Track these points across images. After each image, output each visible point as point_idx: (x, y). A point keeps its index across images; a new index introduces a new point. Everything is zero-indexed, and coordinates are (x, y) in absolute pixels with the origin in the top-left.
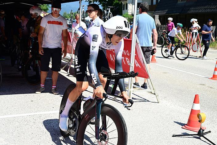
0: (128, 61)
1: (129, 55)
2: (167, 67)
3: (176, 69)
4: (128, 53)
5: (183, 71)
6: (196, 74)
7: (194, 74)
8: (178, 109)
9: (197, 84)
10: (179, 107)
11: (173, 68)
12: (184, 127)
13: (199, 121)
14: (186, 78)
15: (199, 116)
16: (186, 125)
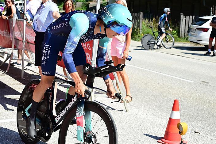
0: (88, 56)
1: (90, 49)
2: (135, 67)
3: (147, 70)
4: (90, 47)
5: (156, 72)
6: (172, 76)
7: (169, 76)
8: (151, 119)
9: (174, 89)
10: (152, 117)
11: (142, 69)
12: (159, 141)
13: (180, 133)
14: (161, 80)
15: (179, 126)
16: (163, 138)
